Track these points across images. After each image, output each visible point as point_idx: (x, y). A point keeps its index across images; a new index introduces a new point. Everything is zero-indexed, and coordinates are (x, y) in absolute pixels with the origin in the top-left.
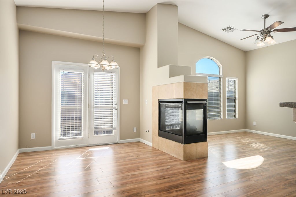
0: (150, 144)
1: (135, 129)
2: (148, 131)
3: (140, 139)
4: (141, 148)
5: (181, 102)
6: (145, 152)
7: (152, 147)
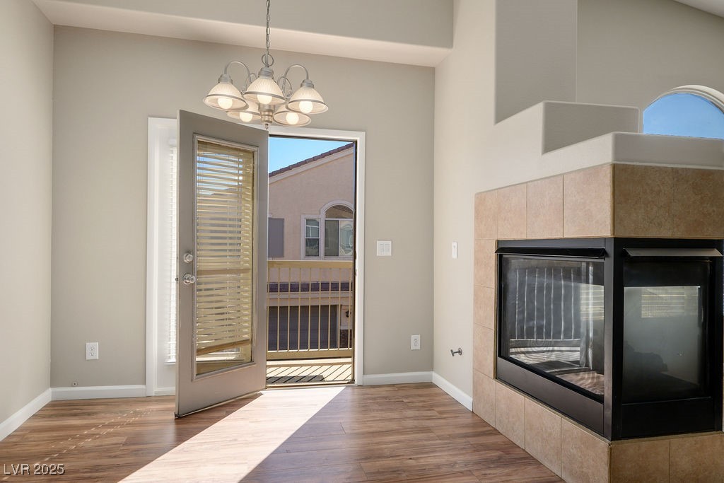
0: (466, 400)
1: (416, 340)
2: (460, 352)
3: (434, 374)
4: (429, 413)
5: (601, 253)
6: (440, 438)
7: (471, 414)
